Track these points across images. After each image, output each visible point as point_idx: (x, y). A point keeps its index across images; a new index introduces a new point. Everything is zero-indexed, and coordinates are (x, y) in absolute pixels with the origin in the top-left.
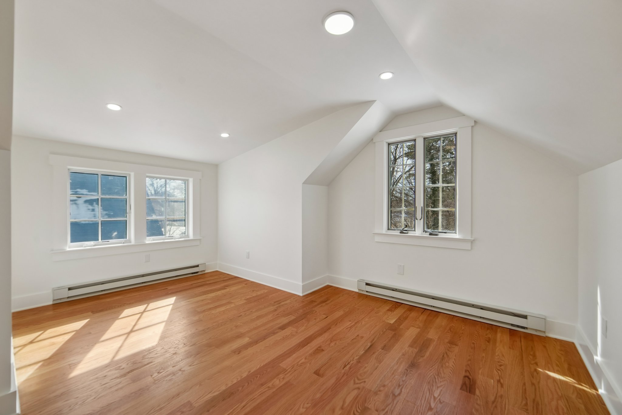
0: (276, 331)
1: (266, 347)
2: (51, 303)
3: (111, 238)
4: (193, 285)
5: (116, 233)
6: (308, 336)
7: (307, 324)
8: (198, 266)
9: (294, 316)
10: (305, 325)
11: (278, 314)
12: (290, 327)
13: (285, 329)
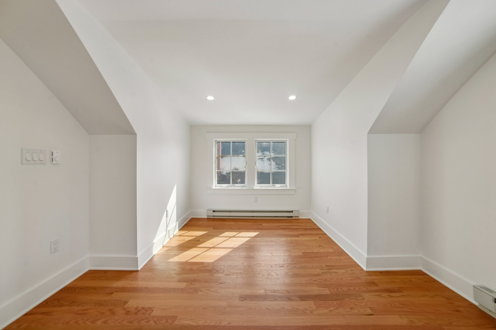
0: (292, 298)
1: (268, 309)
2: (206, 217)
3: (237, 183)
4: (280, 226)
5: (239, 180)
6: (320, 324)
7: (335, 309)
8: (292, 212)
9: (330, 290)
10: (331, 309)
11: (315, 281)
12: (312, 302)
13: (304, 301)
